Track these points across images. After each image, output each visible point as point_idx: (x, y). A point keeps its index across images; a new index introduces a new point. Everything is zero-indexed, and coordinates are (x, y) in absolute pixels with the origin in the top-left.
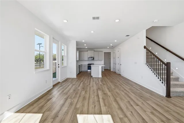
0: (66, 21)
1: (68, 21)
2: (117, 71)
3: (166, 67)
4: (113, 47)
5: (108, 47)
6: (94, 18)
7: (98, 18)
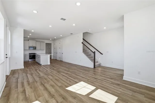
0: (36, 12)
1: (38, 12)
2: (58, 59)
3: (93, 54)
4: (54, 40)
5: (51, 39)
6: (62, 19)
7: (64, 20)
